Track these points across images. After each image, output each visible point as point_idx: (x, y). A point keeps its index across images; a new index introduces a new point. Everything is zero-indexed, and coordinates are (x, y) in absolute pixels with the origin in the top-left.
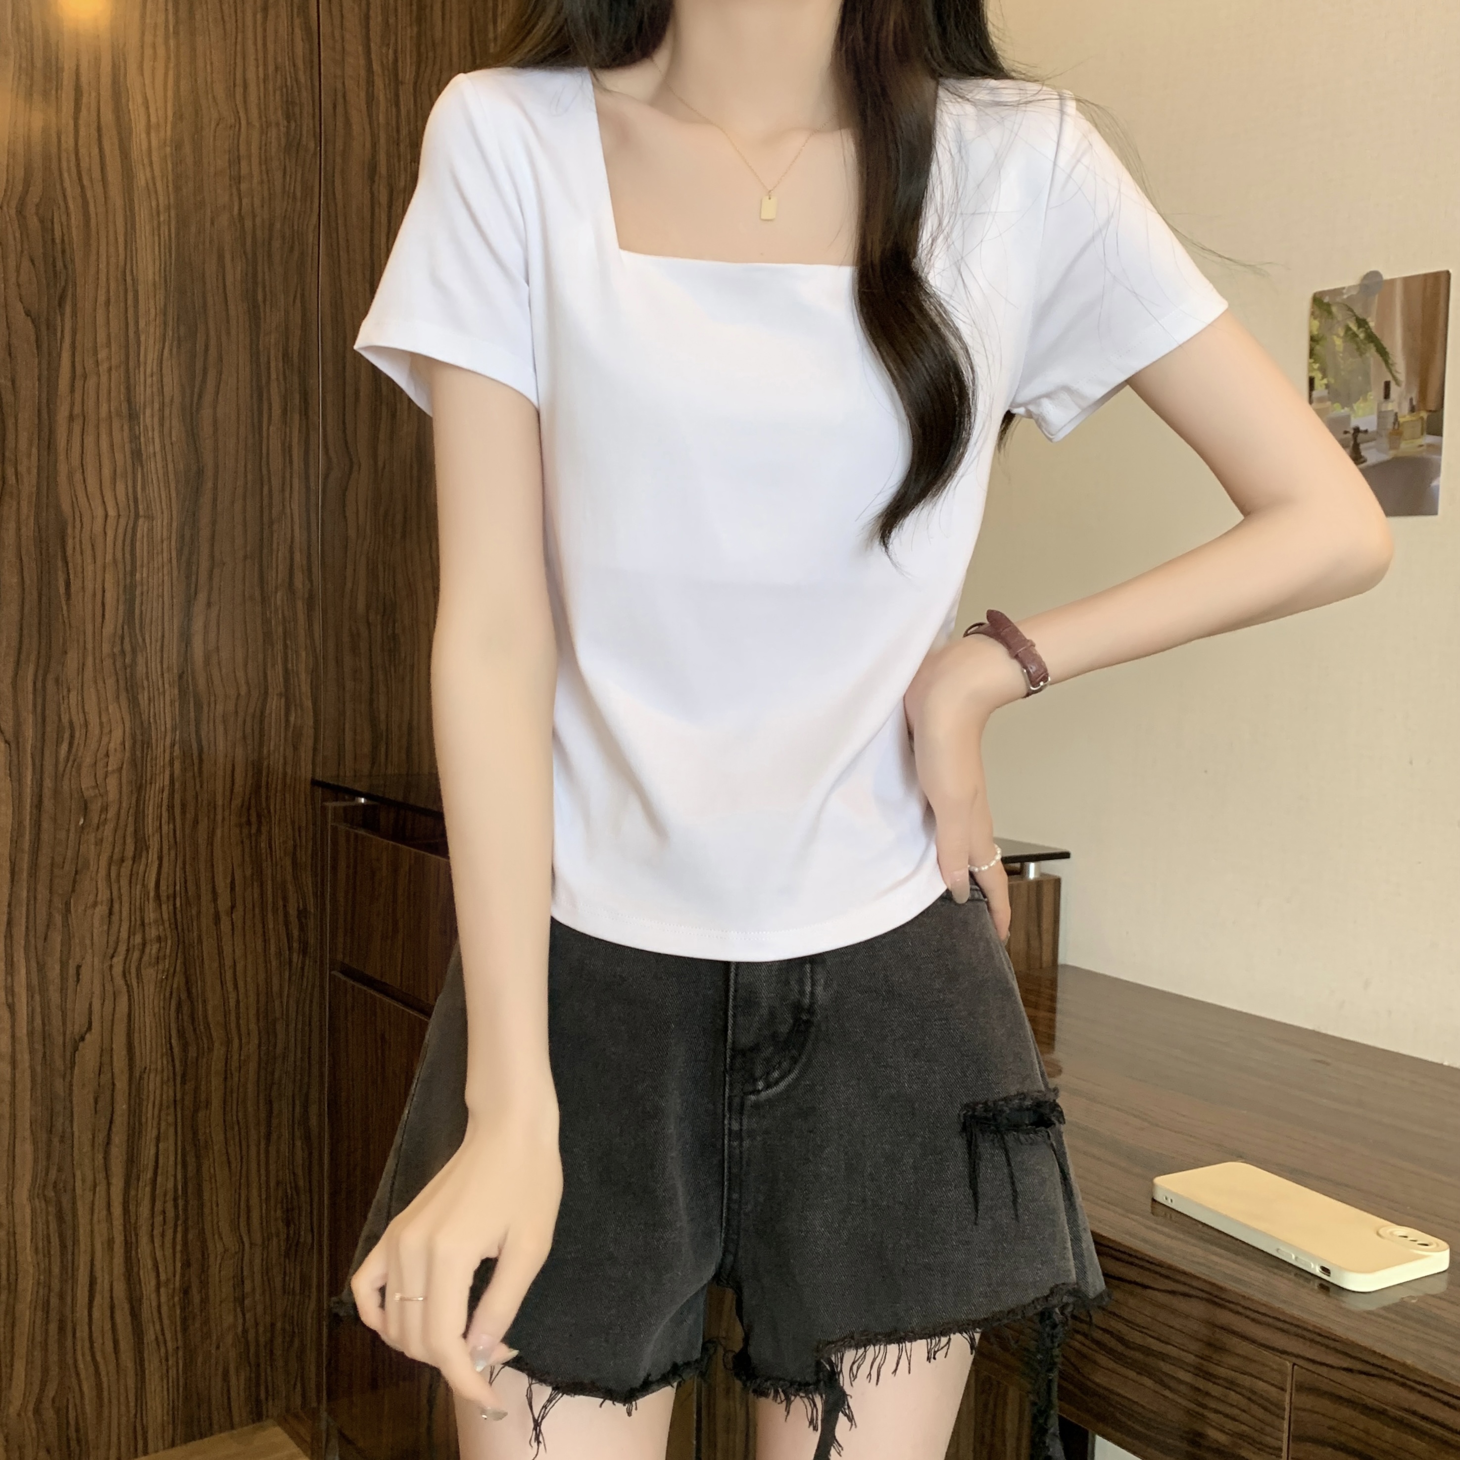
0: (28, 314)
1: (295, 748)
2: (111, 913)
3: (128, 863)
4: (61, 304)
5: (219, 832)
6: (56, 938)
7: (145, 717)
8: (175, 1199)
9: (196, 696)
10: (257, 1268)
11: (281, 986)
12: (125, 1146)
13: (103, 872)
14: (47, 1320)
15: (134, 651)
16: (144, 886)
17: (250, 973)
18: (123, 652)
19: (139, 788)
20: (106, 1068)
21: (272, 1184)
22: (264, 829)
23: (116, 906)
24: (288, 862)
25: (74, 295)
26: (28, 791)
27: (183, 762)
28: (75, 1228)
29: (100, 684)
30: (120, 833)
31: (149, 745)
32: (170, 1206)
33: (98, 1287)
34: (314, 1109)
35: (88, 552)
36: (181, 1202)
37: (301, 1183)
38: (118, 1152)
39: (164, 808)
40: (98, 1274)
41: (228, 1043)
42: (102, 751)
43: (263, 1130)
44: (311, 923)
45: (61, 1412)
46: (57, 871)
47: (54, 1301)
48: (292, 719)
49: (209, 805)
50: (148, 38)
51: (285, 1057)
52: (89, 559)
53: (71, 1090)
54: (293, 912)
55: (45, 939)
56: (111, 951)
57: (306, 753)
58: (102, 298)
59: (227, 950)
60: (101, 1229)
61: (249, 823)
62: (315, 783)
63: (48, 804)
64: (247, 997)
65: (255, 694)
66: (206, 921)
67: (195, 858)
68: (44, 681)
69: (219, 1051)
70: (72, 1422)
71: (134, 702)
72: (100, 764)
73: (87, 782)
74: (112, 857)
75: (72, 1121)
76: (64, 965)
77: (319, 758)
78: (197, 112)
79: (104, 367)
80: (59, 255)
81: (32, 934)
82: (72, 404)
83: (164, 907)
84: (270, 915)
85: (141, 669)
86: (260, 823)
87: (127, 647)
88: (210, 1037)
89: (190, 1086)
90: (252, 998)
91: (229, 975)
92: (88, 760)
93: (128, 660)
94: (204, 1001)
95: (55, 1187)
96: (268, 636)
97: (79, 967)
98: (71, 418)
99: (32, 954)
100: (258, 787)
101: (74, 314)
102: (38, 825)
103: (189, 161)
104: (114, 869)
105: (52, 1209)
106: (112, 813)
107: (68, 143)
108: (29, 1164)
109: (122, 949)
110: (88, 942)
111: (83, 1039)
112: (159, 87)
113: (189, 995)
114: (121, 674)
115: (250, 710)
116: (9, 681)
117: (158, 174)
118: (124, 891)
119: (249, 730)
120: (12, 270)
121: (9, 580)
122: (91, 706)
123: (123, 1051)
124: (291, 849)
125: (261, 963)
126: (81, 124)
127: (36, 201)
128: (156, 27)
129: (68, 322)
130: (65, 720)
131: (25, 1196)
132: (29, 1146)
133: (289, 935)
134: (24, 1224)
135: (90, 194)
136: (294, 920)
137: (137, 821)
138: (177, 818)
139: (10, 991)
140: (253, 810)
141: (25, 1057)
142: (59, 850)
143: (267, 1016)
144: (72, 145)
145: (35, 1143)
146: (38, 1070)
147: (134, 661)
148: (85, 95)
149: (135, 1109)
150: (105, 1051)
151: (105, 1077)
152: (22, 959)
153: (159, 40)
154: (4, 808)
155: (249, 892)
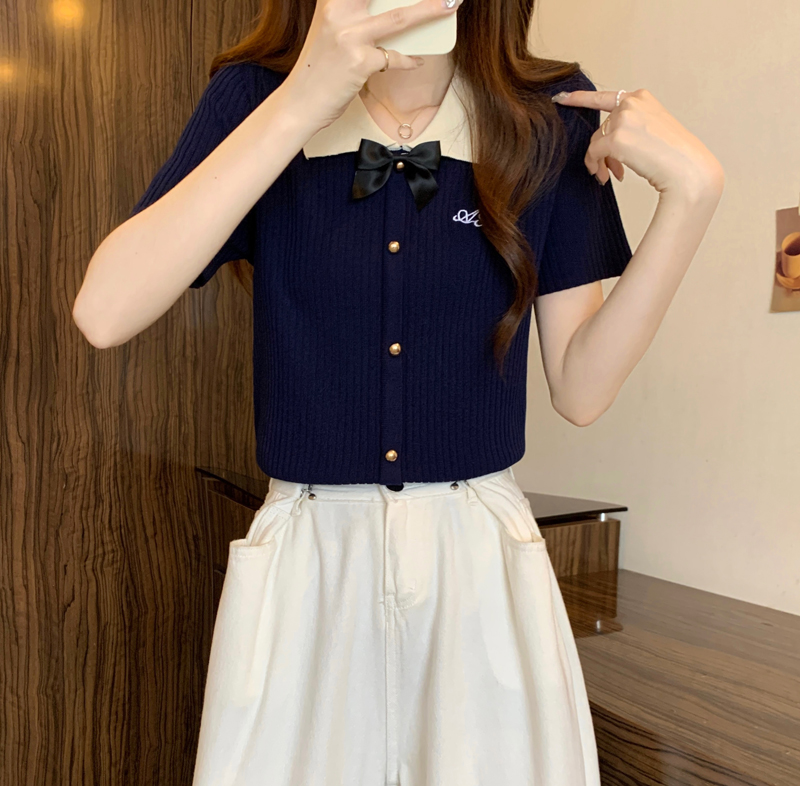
0: (35, 202)
1: (185, 447)
2: (83, 537)
3: (91, 510)
4: (54, 193)
5: (144, 491)
6: (52, 550)
7: (100, 429)
8: (124, 705)
9: (129, 416)
11: (186, 578)
12: (94, 668)
13: (77, 514)
15: (94, 392)
16: (102, 521)
17: (168, 568)
18: (88, 393)
19: (97, 467)
20: (84, 622)
22: (170, 491)
23: (86, 533)
24: (185, 509)
25: (61, 190)
26: (34, 469)
27: (122, 453)
28: (64, 715)
29: (75, 411)
30: (86, 493)
31: (102, 443)
32: (120, 709)
33: (76, 757)
35: (68, 336)
36: (127, 707)
38: (90, 670)
39: (112, 479)
40: (76, 749)
41: (157, 608)
42: (75, 449)
43: (176, 659)
44: (201, 542)
46: (51, 513)
47: (50, 759)
48: (183, 428)
49: (137, 477)
50: (102, 43)
51: (189, 618)
52: (69, 340)
53: (63, 633)
54: (190, 537)
55: (45, 550)
56: (84, 557)
57: (191, 449)
58: (76, 192)
59: (154, 557)
60: (79, 718)
61: (161, 487)
62: (197, 470)
63: (45, 476)
64: (167, 583)
65: (162, 415)
66: (140, 542)
67: (131, 506)
68: (43, 410)
69: (151, 614)
71: (94, 421)
72: (75, 454)
73: (67, 464)
74: (83, 506)
75: (63, 651)
76: (56, 565)
77: (198, 453)
78: (129, 83)
79: (77, 231)
80: (52, 169)
81: (37, 547)
82: (59, 254)
83: (115, 534)
84: (177, 539)
85: (97, 403)
86: (167, 487)
87: (90, 390)
88: (146, 606)
89: (134, 633)
90: (170, 584)
91: (156, 573)
92: (67, 453)
93: (91, 398)
94: (142, 586)
95: (52, 688)
96: (170, 383)
97: (66, 566)
98: (59, 260)
99: (38, 558)
100: (165, 469)
101: (61, 202)
102: (40, 489)
103: (124, 110)
104: (84, 512)
105: (50, 701)
106: (81, 482)
107: (58, 105)
108: (38, 673)
109: (91, 556)
110: (70, 552)
111: (69, 605)
112: (108, 71)
113: (133, 582)
114: (87, 405)
115: (160, 425)
116: (24, 409)
117: (107, 119)
118: (91, 524)
119: (158, 435)
120: (26, 177)
121: (24, 352)
122: (70, 422)
123: (94, 613)
124: (186, 502)
125: (174, 565)
126: (65, 94)
127: (39, 138)
128: (106, 37)
129: (57, 206)
130: (55, 430)
131: (35, 691)
132: (37, 664)
133: (189, 551)
134: (34, 708)
135: (69, 133)
136: (191, 541)
137: (95, 486)
138: (120, 486)
139: (25, 578)
140: (162, 480)
141: (34, 614)
142: (52, 502)
143: (178, 595)
144: (60, 106)
145: (41, 662)
146: (43, 621)
147: (94, 397)
148: (67, 78)
149: (101, 646)
150: (83, 612)
151: (84, 627)
152: (32, 561)
153: (109, 45)
154: (21, 479)
155: (164, 526)
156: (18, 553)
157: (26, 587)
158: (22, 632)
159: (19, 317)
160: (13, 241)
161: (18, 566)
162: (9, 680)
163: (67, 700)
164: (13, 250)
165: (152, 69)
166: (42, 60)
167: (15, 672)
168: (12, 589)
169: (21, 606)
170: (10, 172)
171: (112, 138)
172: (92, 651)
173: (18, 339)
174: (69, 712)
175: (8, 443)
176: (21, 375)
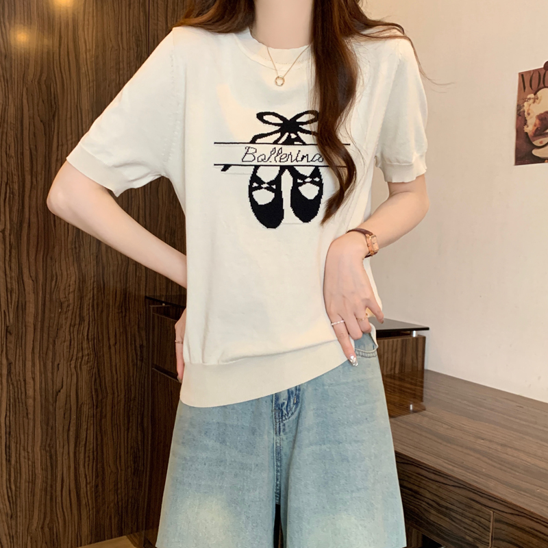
0: (41, 121)
1: (139, 285)
2: (70, 345)
3: (77, 326)
4: (54, 116)
5: (111, 314)
6: (50, 354)
7: (84, 272)
8: (93, 452)
9: (103, 264)
10: (123, 479)
11: (133, 373)
12: (75, 431)
13: (67, 329)
14: (46, 494)
15: (79, 247)
16: (82, 334)
17: (122, 368)
18: (75, 248)
19: (81, 298)
20: (68, 402)
21: (129, 447)
22: (127, 314)
23: (72, 342)
24: (137, 327)
25: (58, 114)
26: (40, 299)
27: (98, 289)
28: (56, 461)
29: (67, 259)
30: (74, 315)
31: (85, 282)
32: (91, 454)
33: (64, 484)
34: (145, 420)
36: (95, 453)
37: (140, 448)
38: (72, 433)
39: (90, 306)
40: (65, 479)
41: (114, 393)
42: (68, 284)
43: (126, 426)
44: (145, 349)
45: (51, 529)
46: (50, 329)
47: (49, 489)
48: (138, 274)
49: (107, 305)
50: (86, 17)
51: (134, 400)
53: (55, 410)
54: (138, 346)
55: (46, 354)
56: (70, 358)
57: (143, 287)
58: (69, 116)
59: (113, 359)
60: (66, 462)
61: (122, 312)
62: (146, 297)
63: (48, 303)
64: (120, 376)
65: (124, 264)
66: (106, 349)
67: (102, 323)
68: (46, 258)
69: (110, 397)
70: (55, 533)
71: (79, 266)
72: (67, 289)
73: (62, 296)
74: (71, 324)
75: (55, 422)
76: (53, 363)
77: (147, 288)
78: (104, 44)
79: (69, 142)
80: (53, 99)
81: (41, 352)
82: (58, 155)
83: (90, 342)
84: (129, 347)
85: (82, 254)
86: (126, 312)
87: (77, 246)
88: (107, 393)
89: (99, 410)
90: (122, 377)
91: (114, 370)
92: (62, 288)
93: (77, 251)
94: (105, 378)
95: (49, 446)
97: (59, 364)
98: (58, 159)
99: (41, 359)
100: (126, 297)
101: (58, 121)
102: (44, 312)
103: (101, 63)
104: (72, 328)
105: (48, 454)
106: (71, 307)
107: (56, 57)
108: (40, 437)
109: (74, 358)
110: (62, 355)
111: (60, 391)
112: (90, 35)
113: (99, 376)
114: (75, 256)
115: (123, 270)
116: (33, 257)
117: (89, 68)
118: (75, 336)
119: (122, 277)
120: (36, 105)
121: (34, 220)
122: (64, 267)
123: (75, 396)
124: (137, 322)
125: (126, 364)
126: (62, 50)
127: (45, 78)
128: (89, 13)
129: (56, 124)
130: (54, 273)
131: (38, 449)
132: (40, 430)
133: (137, 354)
134: (38, 459)
135: (64, 76)
136: (138, 348)
137: (80, 311)
138: (96, 310)
139: (33, 373)
140: (123, 308)
141: (38, 397)
142: (51, 321)
143: (128, 384)
144: (58, 58)
145: (42, 429)
146: (43, 402)
147: (79, 250)
148: (63, 39)
149: (79, 418)
150: (68, 396)
151: (68, 406)
152: (38, 361)
153: (91, 18)
154: (31, 305)
155: (121, 338)
156: (29, 356)
157: (34, 379)
158: (31, 410)
159: (30, 197)
160: (27, 147)
161: (29, 364)
162: (22, 442)
163: (58, 453)
164: (27, 153)
165: (119, 36)
166: (46, 27)
167: (26, 437)
168: (25, 381)
169: (30, 392)
170: (25, 101)
171: (93, 81)
172: (73, 422)
173: (29, 211)
174: (59, 459)
175: (23, 281)
176: (31, 236)
